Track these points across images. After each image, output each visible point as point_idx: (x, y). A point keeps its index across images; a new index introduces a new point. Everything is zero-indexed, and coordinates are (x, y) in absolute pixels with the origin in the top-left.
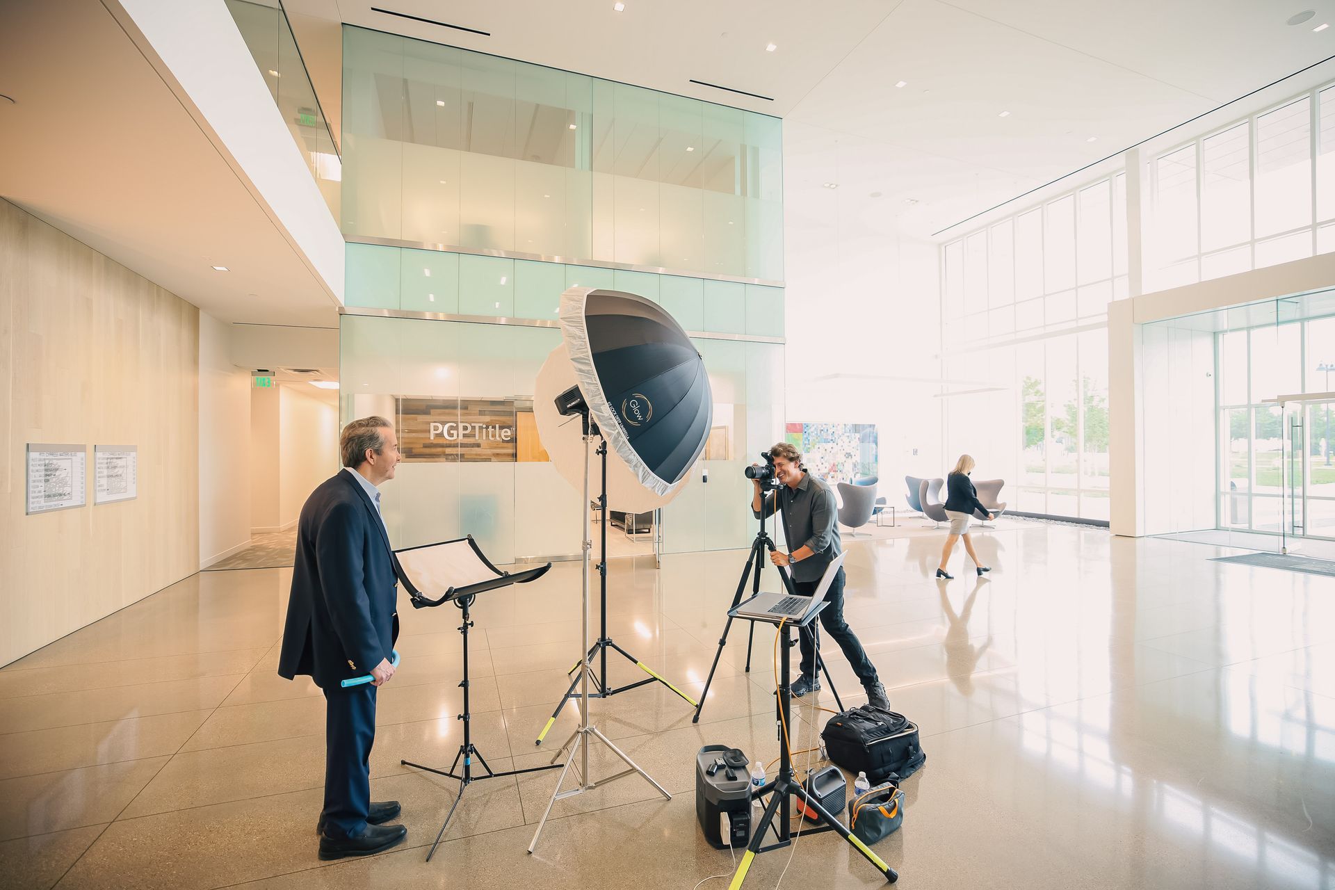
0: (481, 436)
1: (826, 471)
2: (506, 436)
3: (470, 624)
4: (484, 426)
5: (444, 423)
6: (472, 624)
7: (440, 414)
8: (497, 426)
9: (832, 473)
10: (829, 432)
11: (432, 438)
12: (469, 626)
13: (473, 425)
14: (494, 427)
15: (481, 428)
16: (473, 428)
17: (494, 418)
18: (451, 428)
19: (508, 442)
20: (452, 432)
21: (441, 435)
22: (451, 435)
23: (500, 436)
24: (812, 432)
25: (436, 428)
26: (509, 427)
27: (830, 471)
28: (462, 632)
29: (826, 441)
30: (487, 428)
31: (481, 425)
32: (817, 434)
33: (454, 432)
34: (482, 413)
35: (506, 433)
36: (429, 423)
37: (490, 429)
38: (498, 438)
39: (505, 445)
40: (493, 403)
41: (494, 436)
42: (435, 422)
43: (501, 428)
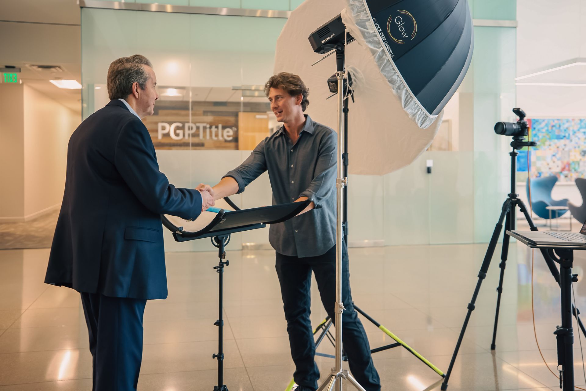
0: (205, 136)
1: (558, 170)
2: (228, 136)
3: (225, 263)
4: (208, 126)
5: (170, 123)
6: (227, 263)
7: (167, 115)
8: (220, 126)
9: (566, 172)
10: (562, 128)
11: (160, 137)
12: (225, 265)
13: (198, 125)
14: (217, 127)
15: (205, 128)
16: (198, 128)
17: (218, 118)
18: (177, 128)
19: (230, 141)
20: (178, 131)
21: (167, 135)
22: (177, 135)
23: (222, 136)
24: (542, 128)
25: (164, 128)
26: (231, 127)
27: (563, 169)
28: (217, 271)
29: (559, 138)
30: (211, 127)
31: (205, 125)
32: (548, 130)
33: (180, 132)
34: (205, 113)
35: (229, 133)
36: (156, 123)
37: (214, 129)
38: (220, 138)
39: (228, 144)
40: (216, 104)
41: (217, 135)
42: (163, 122)
43: (224, 128)
